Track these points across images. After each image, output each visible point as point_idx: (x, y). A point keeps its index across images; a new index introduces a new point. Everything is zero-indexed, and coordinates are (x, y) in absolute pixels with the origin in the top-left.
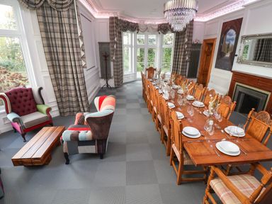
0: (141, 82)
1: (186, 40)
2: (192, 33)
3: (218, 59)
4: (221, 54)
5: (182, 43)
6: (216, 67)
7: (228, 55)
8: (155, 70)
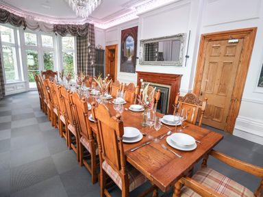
0: (37, 92)
1: (89, 44)
2: (94, 38)
3: (122, 63)
4: (124, 59)
5: (84, 48)
6: (121, 71)
7: (130, 59)
8: (56, 73)
